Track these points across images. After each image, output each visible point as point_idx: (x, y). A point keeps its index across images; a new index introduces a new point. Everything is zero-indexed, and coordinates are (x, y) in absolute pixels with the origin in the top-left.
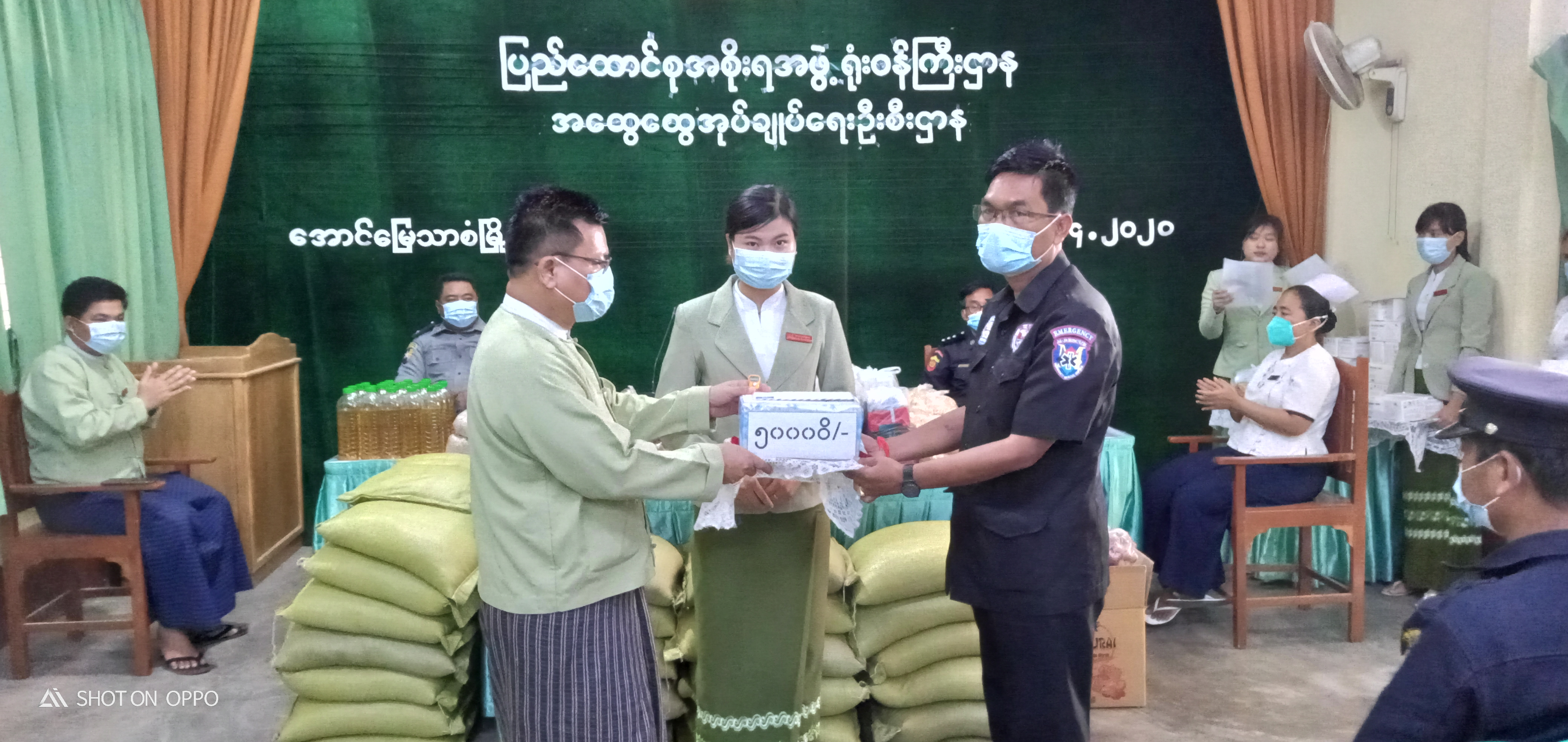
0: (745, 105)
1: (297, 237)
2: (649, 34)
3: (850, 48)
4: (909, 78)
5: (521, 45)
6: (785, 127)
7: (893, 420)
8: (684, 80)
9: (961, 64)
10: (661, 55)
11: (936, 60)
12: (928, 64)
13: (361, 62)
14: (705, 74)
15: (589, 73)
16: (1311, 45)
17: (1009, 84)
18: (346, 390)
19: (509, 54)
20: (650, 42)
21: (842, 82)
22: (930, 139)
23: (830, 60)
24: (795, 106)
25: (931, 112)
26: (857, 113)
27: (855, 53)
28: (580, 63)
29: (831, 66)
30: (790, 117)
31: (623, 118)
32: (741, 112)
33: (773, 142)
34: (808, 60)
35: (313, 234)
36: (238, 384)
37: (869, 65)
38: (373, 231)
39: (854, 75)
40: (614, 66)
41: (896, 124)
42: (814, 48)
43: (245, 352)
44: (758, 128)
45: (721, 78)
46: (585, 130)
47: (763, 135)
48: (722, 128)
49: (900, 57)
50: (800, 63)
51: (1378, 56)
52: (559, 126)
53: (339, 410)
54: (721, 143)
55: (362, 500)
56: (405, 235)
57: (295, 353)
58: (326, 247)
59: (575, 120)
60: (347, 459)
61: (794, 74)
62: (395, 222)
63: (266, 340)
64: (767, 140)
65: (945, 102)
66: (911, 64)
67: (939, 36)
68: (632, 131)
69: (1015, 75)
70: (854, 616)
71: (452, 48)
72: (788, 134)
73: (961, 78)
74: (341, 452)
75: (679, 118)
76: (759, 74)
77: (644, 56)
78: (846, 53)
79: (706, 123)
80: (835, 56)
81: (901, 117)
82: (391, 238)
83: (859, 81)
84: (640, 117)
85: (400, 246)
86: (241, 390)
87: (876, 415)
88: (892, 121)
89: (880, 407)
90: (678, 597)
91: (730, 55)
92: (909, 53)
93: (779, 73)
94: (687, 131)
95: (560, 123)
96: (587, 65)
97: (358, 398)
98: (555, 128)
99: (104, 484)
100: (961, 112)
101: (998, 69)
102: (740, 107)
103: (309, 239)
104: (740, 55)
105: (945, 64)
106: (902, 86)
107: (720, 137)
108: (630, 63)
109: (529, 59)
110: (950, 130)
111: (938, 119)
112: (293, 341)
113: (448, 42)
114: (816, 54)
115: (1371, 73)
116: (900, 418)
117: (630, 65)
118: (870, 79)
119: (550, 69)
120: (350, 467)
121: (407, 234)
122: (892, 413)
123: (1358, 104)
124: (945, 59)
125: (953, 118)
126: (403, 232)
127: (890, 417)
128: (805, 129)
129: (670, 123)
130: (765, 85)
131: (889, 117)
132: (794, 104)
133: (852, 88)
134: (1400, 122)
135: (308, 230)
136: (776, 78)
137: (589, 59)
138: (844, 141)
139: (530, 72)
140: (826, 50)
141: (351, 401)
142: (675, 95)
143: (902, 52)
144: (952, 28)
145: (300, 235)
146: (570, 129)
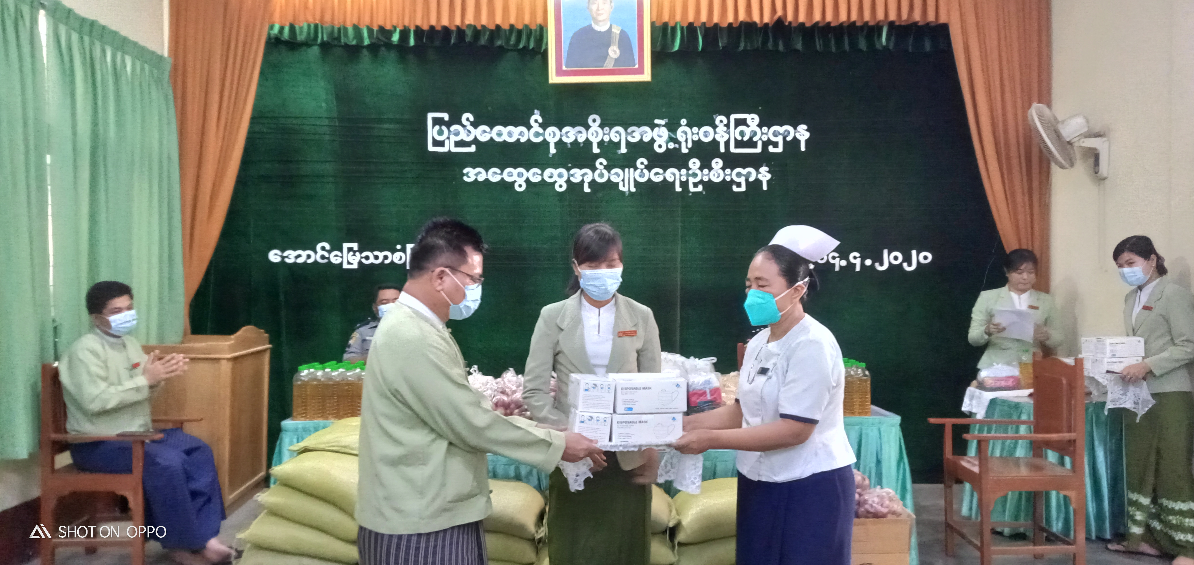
0: (605, 162)
1: (274, 256)
2: (536, 111)
3: (684, 121)
4: (727, 143)
5: (443, 119)
6: (634, 178)
7: (709, 397)
8: (560, 144)
9: (766, 134)
10: (544, 126)
11: (748, 131)
12: (742, 133)
13: (326, 130)
14: (576, 140)
15: (492, 139)
16: (1033, 120)
17: (803, 148)
18: (300, 368)
19: (434, 126)
20: (536, 117)
21: (677, 146)
22: (743, 188)
23: (669, 130)
24: (642, 163)
25: (744, 168)
26: (688, 169)
27: (687, 125)
28: (485, 132)
29: (669, 135)
30: (638, 171)
31: (515, 172)
32: (602, 167)
33: (625, 189)
34: (652, 130)
35: (286, 254)
36: (224, 362)
37: (698, 134)
38: (329, 252)
39: (686, 141)
40: (510, 134)
41: (718, 177)
42: (657, 121)
43: (231, 340)
44: (614, 179)
45: (588, 143)
46: (487, 180)
47: (618, 184)
48: (588, 179)
49: (721, 128)
50: (646, 132)
51: (1086, 130)
52: (469, 177)
53: (295, 383)
54: (587, 189)
55: (306, 450)
56: (352, 255)
57: (267, 341)
58: (295, 264)
59: (480, 173)
60: (299, 420)
61: (641, 140)
62: (346, 246)
63: (246, 331)
64: (621, 188)
65: (754, 162)
66: (729, 133)
67: (750, 114)
68: (521, 181)
69: (807, 141)
70: (676, 551)
71: (391, 121)
72: (637, 184)
73: (766, 144)
74: (295, 414)
75: (556, 172)
76: (616, 140)
77: (532, 127)
78: (681, 125)
79: (576, 175)
80: (673, 127)
81: (721, 172)
82: (342, 257)
83: (690, 145)
84: (528, 171)
85: (349, 263)
86: (226, 367)
87: (695, 394)
88: (714, 175)
89: (698, 388)
90: (540, 531)
91: (595, 127)
92: (728, 126)
93: (630, 139)
94: (562, 181)
95: (469, 175)
96: (490, 133)
97: (309, 374)
98: (465, 179)
99: (118, 435)
100: (767, 169)
101: (795, 138)
102: (601, 164)
103: (283, 258)
104: (602, 126)
105: (755, 134)
106: (722, 149)
107: (586, 186)
108: (521, 132)
109: (449, 129)
110: (758, 182)
111: (749, 173)
112: (266, 332)
113: (391, 116)
114: (658, 126)
115: (1081, 141)
116: (715, 396)
117: (521, 134)
118: (698, 144)
119: (463, 136)
120: (300, 426)
121: (354, 255)
122: (708, 392)
123: (1072, 165)
124: (755, 130)
125: (760, 173)
126: (351, 253)
127: (706, 395)
128: (649, 180)
129: (549, 175)
130: (620, 148)
131: (712, 172)
132: (641, 163)
133: (684, 150)
134: (1104, 179)
135: (283, 251)
136: (628, 143)
137: (491, 129)
138: (678, 189)
139: (448, 138)
140: (666, 123)
141: (302, 376)
142: (553, 154)
143: (722, 125)
144: (760, 108)
145: (276, 254)
146: (476, 180)
